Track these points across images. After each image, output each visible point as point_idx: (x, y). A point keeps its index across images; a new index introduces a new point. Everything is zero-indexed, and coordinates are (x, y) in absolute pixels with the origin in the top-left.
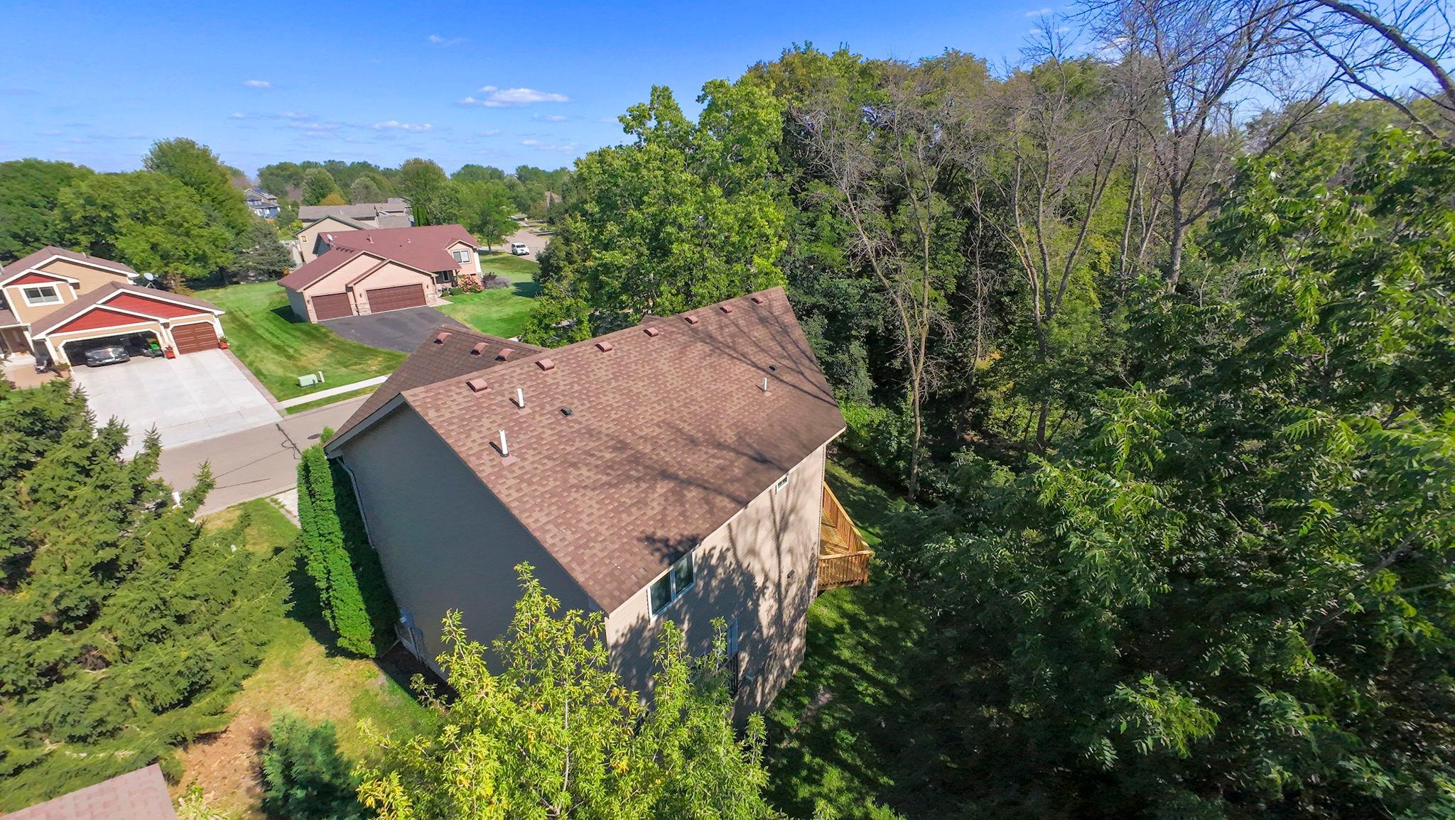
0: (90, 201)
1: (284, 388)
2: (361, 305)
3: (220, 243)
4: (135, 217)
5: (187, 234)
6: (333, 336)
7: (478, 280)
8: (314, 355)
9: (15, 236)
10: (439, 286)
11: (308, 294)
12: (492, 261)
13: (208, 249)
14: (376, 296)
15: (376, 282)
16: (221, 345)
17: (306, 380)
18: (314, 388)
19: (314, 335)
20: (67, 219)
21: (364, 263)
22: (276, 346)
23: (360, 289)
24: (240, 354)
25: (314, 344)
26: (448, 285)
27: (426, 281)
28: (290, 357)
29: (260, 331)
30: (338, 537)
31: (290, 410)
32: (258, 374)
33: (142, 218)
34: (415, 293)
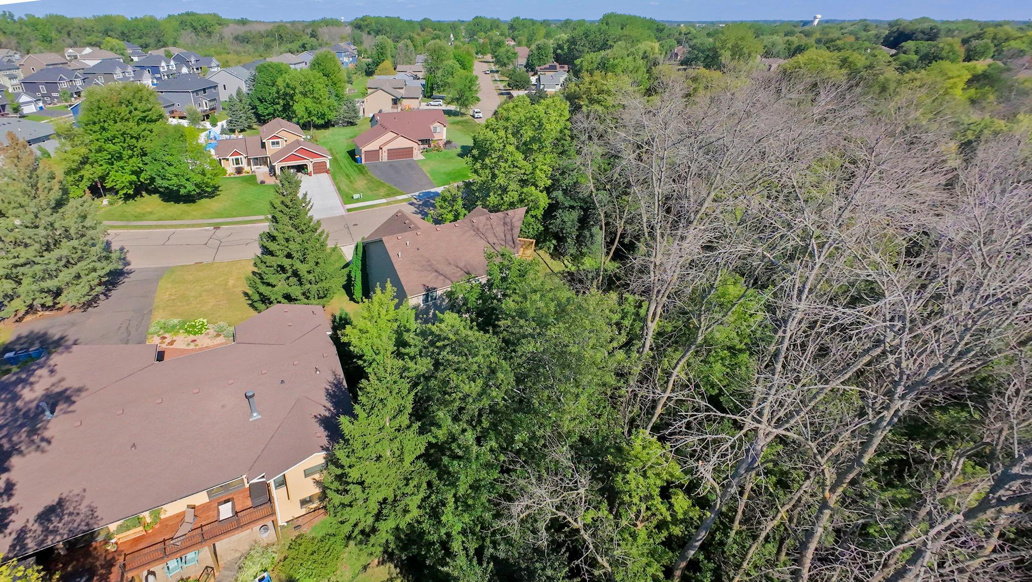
0: (288, 86)
1: (347, 198)
2: (384, 157)
3: (332, 108)
4: (301, 93)
5: (320, 103)
6: (369, 173)
7: (441, 144)
8: (361, 183)
9: (259, 99)
10: (422, 147)
11: (364, 150)
12: (458, 123)
13: (326, 110)
14: (392, 153)
15: (394, 145)
16: (327, 172)
17: (356, 196)
18: (358, 200)
19: (362, 171)
20: (278, 92)
21: (390, 135)
22: (347, 175)
23: (385, 149)
24: (334, 178)
25: (361, 176)
26: (426, 146)
27: (415, 145)
28: (351, 182)
29: (342, 164)
30: (360, 267)
31: (349, 210)
32: (339, 189)
33: (305, 95)
34: (408, 152)
